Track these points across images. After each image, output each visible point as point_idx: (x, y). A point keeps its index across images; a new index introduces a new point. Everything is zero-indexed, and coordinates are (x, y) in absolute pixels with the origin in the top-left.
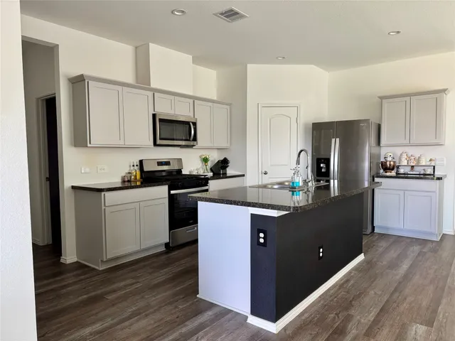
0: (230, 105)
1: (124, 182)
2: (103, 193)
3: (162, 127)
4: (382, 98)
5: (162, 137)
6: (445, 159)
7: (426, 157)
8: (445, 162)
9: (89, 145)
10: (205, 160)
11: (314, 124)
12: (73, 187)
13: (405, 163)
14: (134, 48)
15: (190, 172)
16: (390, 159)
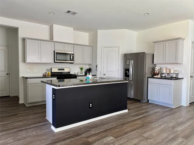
0: (92, 47)
1: (43, 76)
2: (27, 79)
3: (57, 56)
4: (154, 42)
5: (57, 59)
6: (183, 71)
7: (173, 69)
8: (183, 72)
9: (26, 62)
10: (82, 69)
11: (124, 54)
12: (23, 77)
13: (164, 72)
14: (49, 26)
15: (74, 73)
16: (157, 70)
